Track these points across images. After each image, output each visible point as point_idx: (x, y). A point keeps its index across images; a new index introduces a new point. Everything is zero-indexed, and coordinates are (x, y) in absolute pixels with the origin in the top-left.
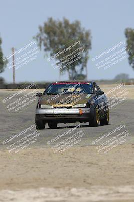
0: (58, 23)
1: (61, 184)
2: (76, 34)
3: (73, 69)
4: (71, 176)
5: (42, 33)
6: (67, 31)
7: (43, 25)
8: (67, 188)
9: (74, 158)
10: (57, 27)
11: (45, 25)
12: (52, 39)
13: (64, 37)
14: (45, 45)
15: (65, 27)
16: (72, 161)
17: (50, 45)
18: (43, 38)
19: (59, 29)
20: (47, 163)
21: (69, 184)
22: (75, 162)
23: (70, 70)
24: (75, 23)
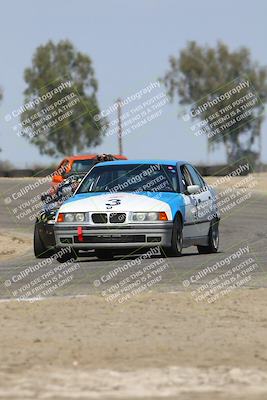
0: (206, 51)
1: (210, 360)
2: (240, 72)
3: (235, 140)
4: (230, 345)
5: (175, 70)
6: (224, 68)
7: (177, 56)
8: (222, 367)
9: (235, 310)
10: (205, 60)
11: (183, 55)
12: (193, 84)
13: (217, 79)
14: (181, 93)
15: (221, 60)
16: (233, 317)
17: (191, 94)
18: (177, 80)
19: (208, 63)
20: (185, 320)
21: (225, 361)
22: (238, 317)
23: (229, 143)
24: (238, 52)
